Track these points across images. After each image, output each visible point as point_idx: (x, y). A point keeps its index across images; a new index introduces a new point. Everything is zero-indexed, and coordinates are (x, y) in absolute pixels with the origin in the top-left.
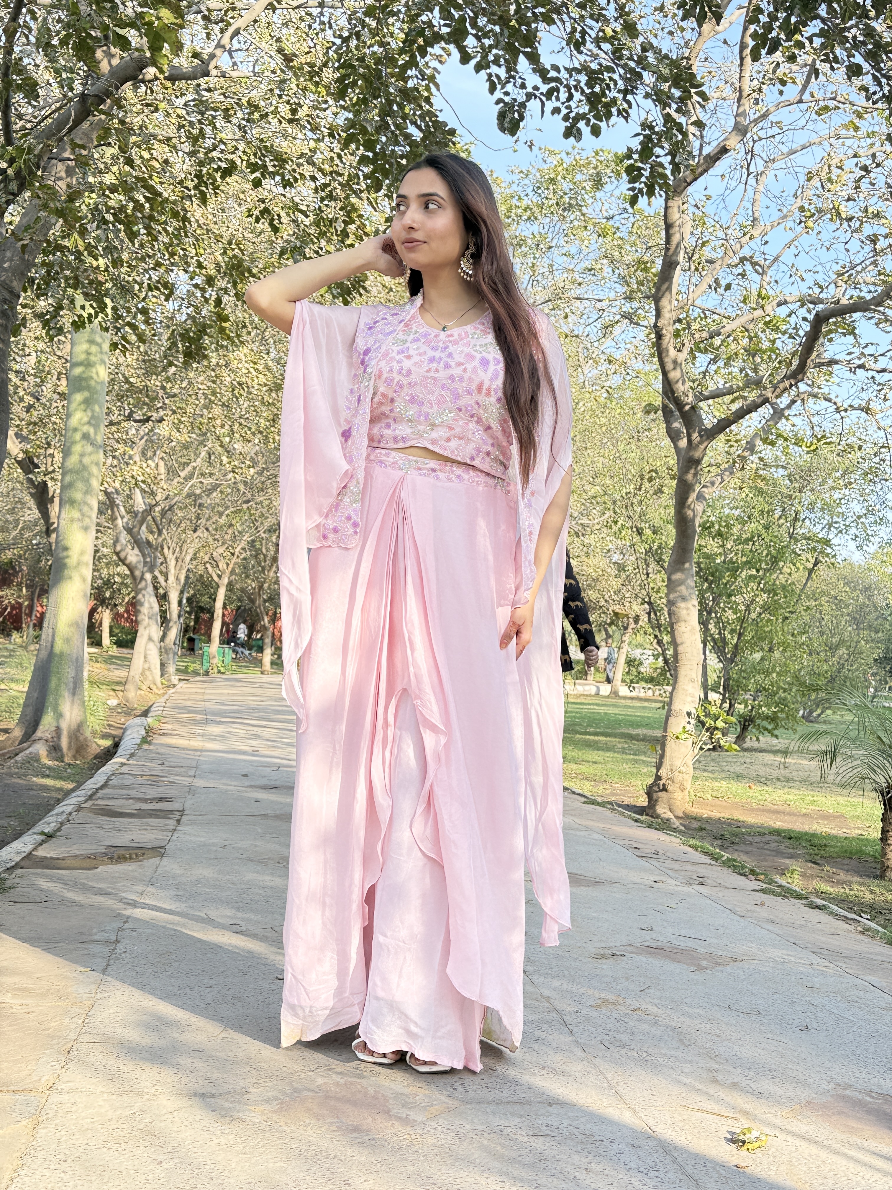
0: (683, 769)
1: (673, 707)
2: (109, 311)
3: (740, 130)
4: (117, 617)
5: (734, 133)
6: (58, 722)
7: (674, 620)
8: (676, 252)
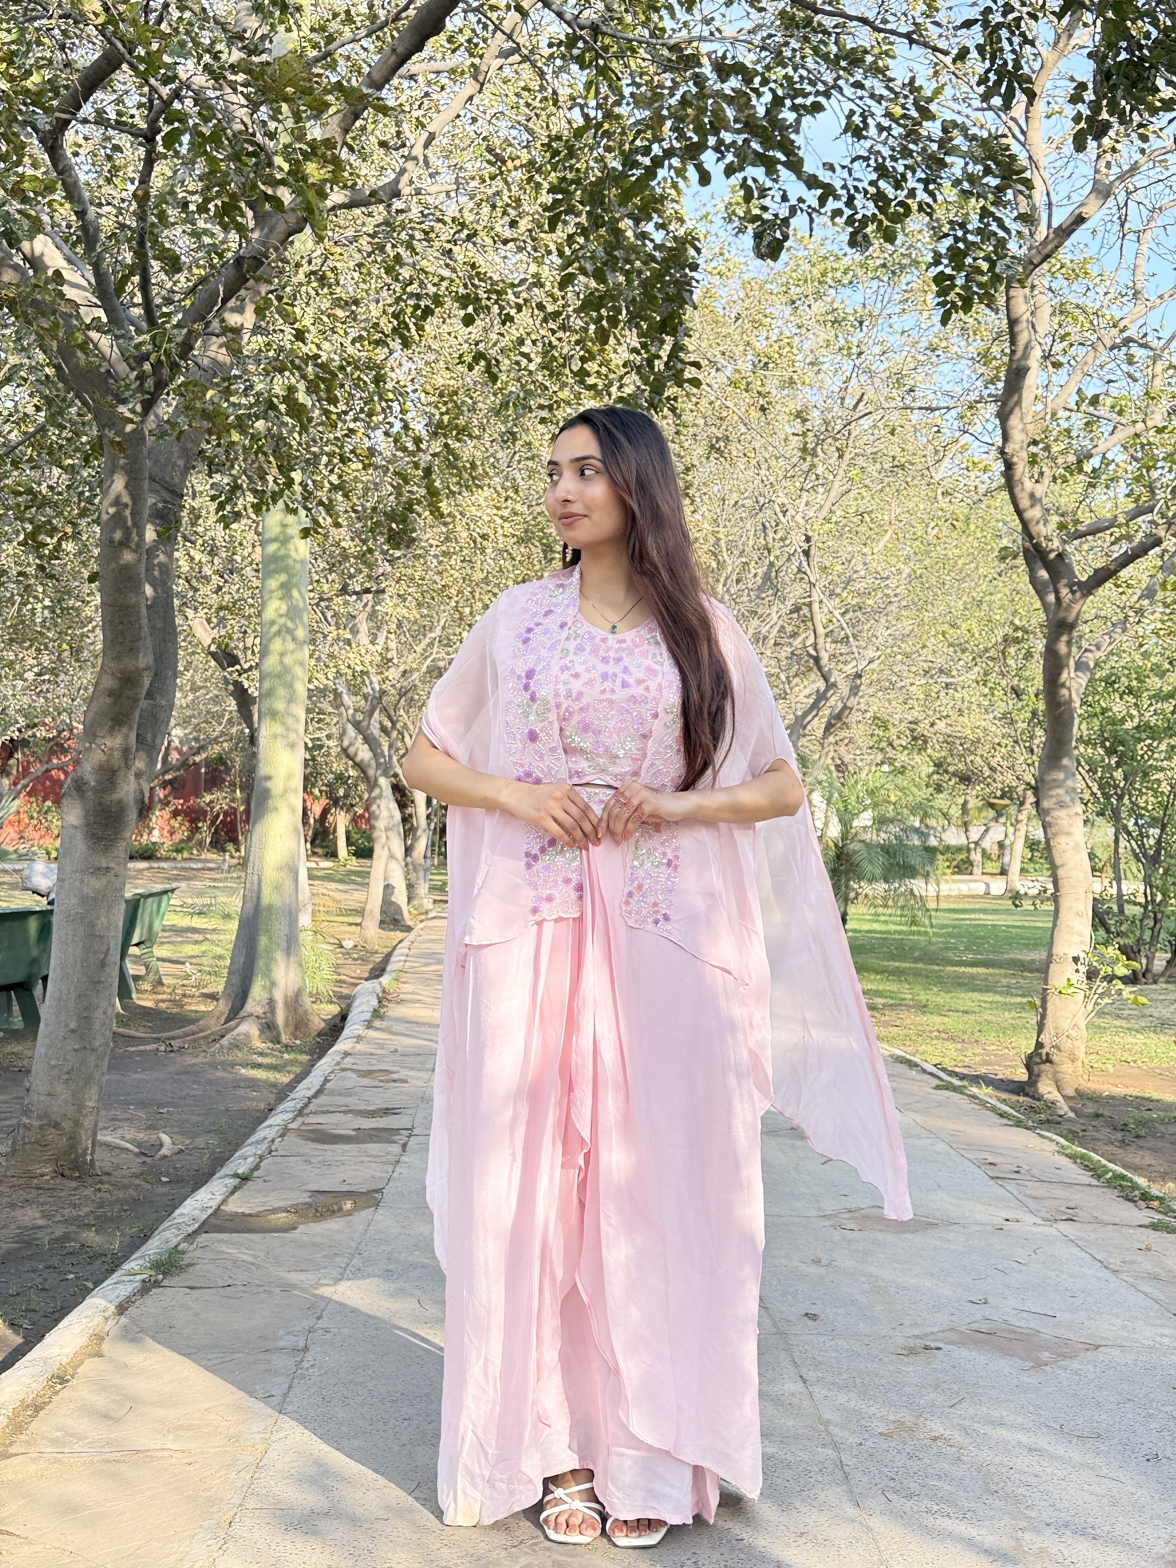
0: (1073, 1033)
1: (1055, 951)
2: (297, 488)
3: (1100, 192)
4: (355, 820)
5: (1093, 196)
6: (271, 993)
7: (1050, 835)
8: (1026, 355)
